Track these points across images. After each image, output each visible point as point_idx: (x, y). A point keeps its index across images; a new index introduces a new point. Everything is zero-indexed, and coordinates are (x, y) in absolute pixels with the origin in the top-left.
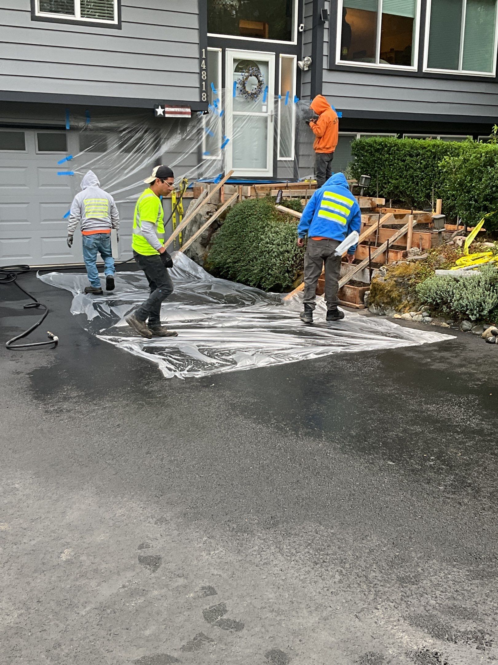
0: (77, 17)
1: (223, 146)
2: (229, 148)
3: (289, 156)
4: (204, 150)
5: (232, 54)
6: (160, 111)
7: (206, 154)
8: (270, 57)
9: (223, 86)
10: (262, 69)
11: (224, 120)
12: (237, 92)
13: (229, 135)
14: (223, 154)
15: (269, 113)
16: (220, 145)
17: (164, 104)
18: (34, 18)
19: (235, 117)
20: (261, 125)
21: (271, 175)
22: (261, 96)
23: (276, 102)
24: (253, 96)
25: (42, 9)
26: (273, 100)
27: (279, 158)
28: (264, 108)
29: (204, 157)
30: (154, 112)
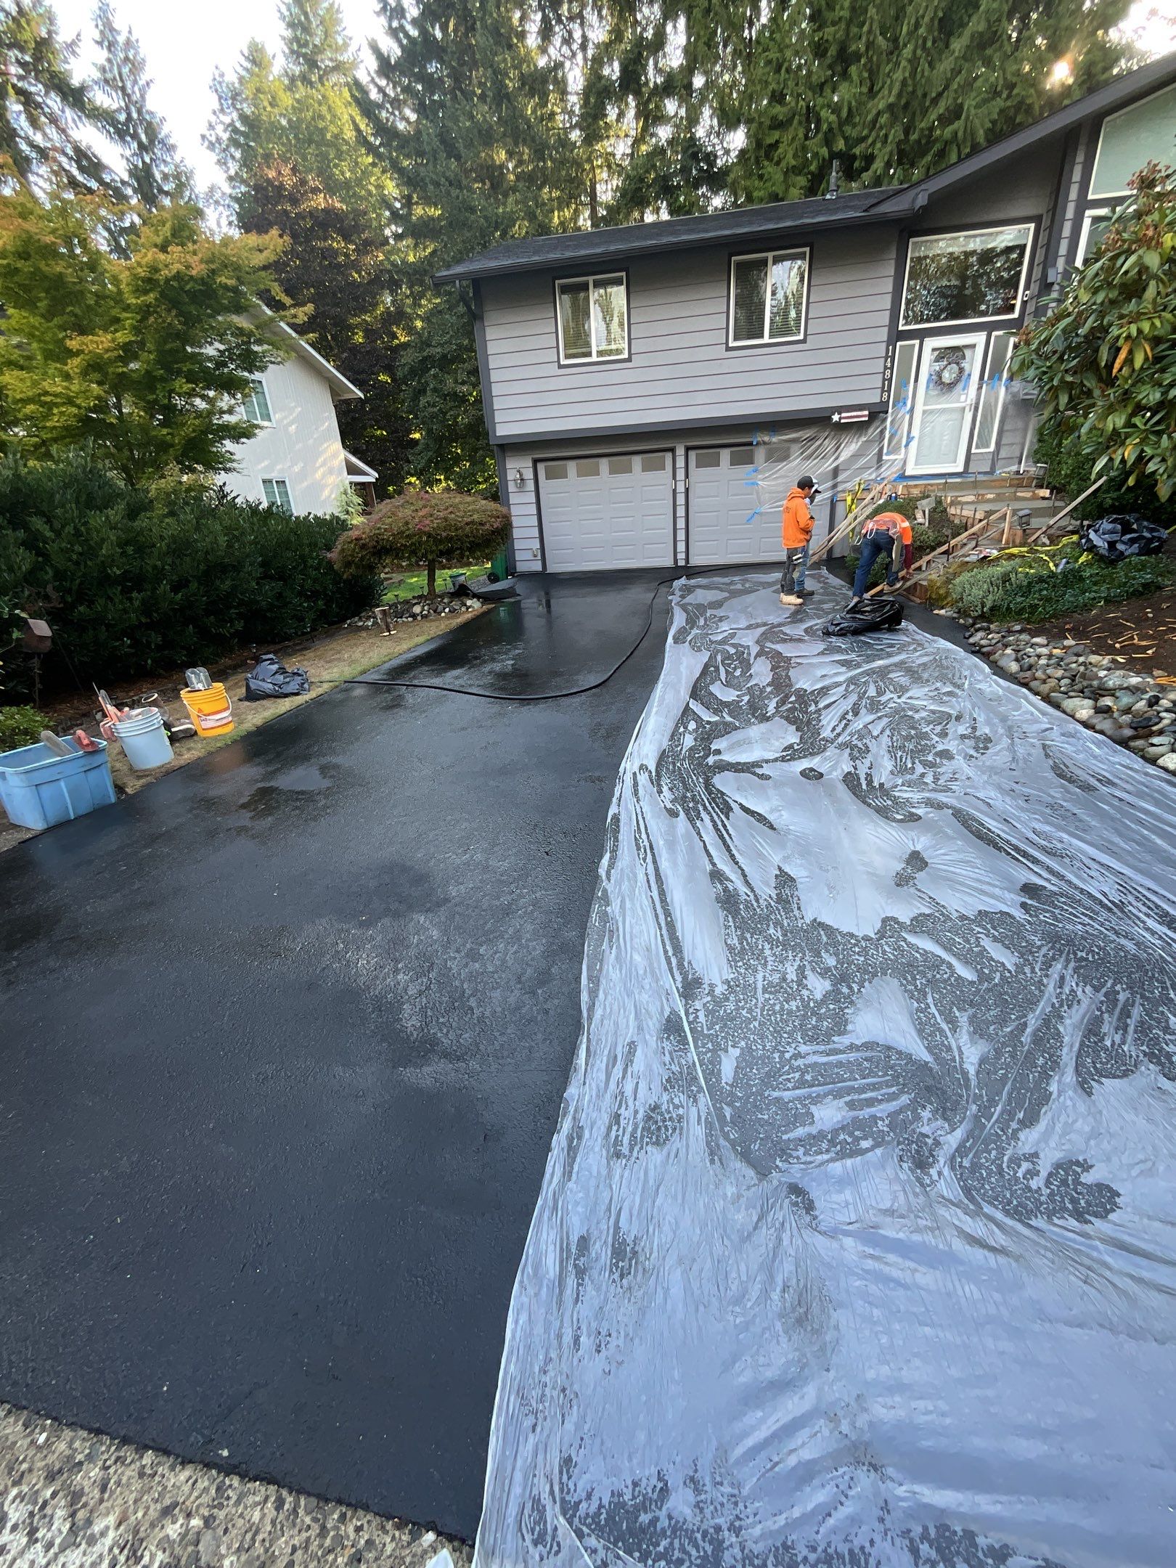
0: (766, 340)
1: (907, 445)
2: (914, 445)
3: (988, 446)
4: (885, 450)
5: (931, 343)
6: (836, 418)
7: (888, 453)
8: (979, 338)
9: (916, 380)
10: (968, 353)
11: (911, 417)
12: (931, 385)
13: (915, 433)
14: (906, 453)
15: (969, 402)
16: (904, 442)
17: (840, 410)
18: (728, 349)
19: (924, 412)
20: (956, 416)
21: (960, 469)
22: (960, 385)
23: (980, 388)
24: (951, 386)
25: (736, 339)
26: (976, 386)
27: (973, 451)
28: (963, 398)
29: (885, 457)
30: (830, 418)
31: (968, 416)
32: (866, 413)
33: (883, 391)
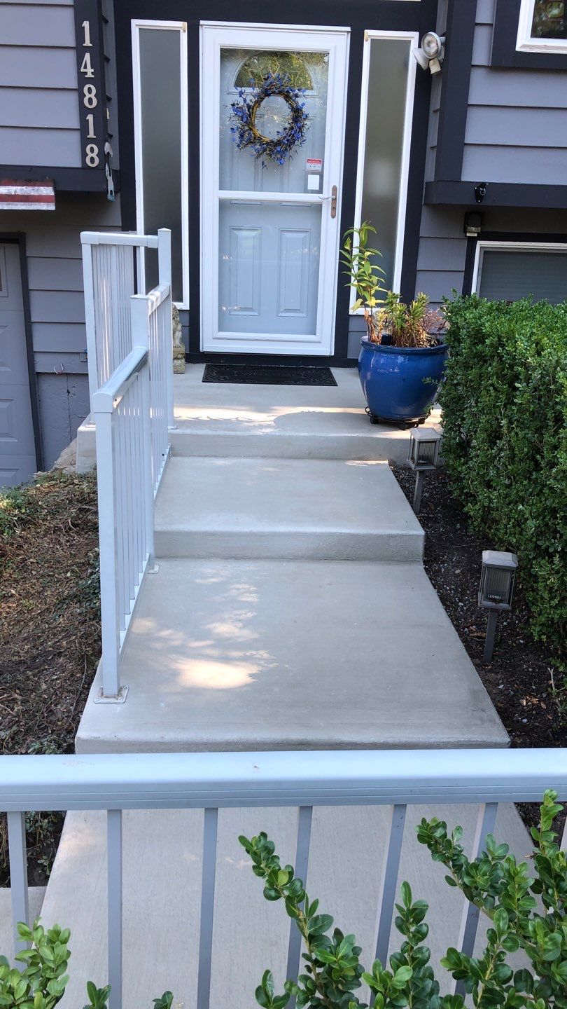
5: (218, 36)
8: (333, 40)
10: (309, 72)
15: (327, 194)
19: (224, 205)
20: (300, 224)
21: (327, 350)
28: (312, 181)
31: (331, 226)
32: (48, 191)
33: (85, 141)
